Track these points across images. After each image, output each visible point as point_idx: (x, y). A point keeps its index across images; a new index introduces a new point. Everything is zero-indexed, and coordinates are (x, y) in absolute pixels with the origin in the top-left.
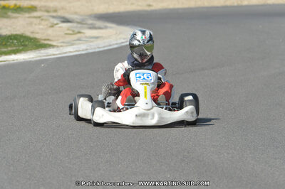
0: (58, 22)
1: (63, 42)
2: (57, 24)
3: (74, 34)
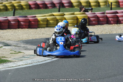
0: (2, 46)
1: (14, 59)
2: (2, 47)
3: (16, 53)
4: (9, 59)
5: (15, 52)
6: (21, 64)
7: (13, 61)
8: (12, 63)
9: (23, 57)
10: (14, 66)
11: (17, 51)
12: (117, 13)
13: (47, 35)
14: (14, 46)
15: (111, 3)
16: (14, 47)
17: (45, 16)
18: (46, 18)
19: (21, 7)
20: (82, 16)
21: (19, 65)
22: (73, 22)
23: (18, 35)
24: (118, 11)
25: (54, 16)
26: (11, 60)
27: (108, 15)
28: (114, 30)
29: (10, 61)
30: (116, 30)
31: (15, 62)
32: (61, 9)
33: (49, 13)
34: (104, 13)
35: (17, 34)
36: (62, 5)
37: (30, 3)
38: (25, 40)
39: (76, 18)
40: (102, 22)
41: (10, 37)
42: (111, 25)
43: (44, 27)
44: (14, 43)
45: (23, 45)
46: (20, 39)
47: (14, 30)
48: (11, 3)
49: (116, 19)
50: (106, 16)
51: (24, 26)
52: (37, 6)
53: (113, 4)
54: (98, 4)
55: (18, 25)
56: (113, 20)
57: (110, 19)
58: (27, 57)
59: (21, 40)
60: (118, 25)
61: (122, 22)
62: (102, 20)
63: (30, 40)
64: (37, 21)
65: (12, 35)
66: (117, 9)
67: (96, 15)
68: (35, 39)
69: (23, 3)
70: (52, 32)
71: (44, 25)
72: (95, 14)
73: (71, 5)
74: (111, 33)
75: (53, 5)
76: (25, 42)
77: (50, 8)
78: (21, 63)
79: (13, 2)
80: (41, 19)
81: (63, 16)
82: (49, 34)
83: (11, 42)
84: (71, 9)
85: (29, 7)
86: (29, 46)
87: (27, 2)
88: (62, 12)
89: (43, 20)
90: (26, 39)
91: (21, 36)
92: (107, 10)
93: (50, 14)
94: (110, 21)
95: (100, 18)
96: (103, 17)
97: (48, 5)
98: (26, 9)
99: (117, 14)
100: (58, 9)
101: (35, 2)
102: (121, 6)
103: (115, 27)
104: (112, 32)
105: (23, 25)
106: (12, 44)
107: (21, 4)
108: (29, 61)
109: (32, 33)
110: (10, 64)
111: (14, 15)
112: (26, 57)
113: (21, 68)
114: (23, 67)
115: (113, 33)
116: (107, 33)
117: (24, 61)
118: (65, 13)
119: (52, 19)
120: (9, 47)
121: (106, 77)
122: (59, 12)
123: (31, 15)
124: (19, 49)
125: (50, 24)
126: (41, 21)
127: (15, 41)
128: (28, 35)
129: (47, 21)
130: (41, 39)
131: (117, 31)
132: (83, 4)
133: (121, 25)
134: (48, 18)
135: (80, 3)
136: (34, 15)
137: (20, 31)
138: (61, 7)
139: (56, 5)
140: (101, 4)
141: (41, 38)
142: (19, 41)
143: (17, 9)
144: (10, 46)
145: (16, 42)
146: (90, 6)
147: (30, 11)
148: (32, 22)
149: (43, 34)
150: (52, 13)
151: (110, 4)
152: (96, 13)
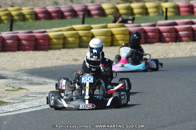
3: (16, 91)
4: (4, 100)
5: (13, 88)
6: (24, 107)
7: (10, 103)
8: (8, 106)
9: (26, 96)
10: (12, 110)
11: (17, 86)
12: (176, 24)
13: (64, 60)
14: (12, 78)
15: (166, 9)
16: (11, 81)
17: (61, 31)
18: (62, 34)
19: (23, 18)
20: (119, 31)
21: (19, 108)
22: (106, 39)
23: (18, 61)
24: (178, 21)
25: (74, 30)
26: (7, 101)
27: (162, 28)
28: (171, 52)
29: (6, 103)
30: (175, 51)
31: (14, 105)
32: (87, 20)
33: (66, 26)
34: (154, 25)
35: (16, 60)
36: (87, 13)
37: (37, 10)
38: (29, 70)
39: (110, 34)
40: (151, 40)
41: (5, 64)
42: (166, 44)
43: (59, 49)
44: (12, 73)
45: (25, 78)
46: (21, 68)
47: (11, 54)
48: (6, 10)
49: (173, 35)
50: (159, 29)
51: (27, 47)
52: (48, 15)
53: (169, 10)
54: (145, 11)
55: (18, 45)
56: (169, 36)
57: (165, 34)
58: (32, 97)
59: (23, 69)
60: (178, 43)
61: (183, 38)
62: (151, 36)
63: (37, 69)
64: (47, 38)
65: (8, 61)
66: (176, 19)
67: (143, 29)
68: (44, 68)
69: (25, 10)
70: (71, 55)
71: (59, 44)
72: (140, 26)
73: (102, 13)
74: (167, 57)
75: (74, 13)
76: (29, 73)
77: (68, 18)
78: (22, 106)
79: (10, 9)
80: (55, 35)
81: (90, 30)
82: (66, 59)
83: (7, 73)
84: (102, 19)
85: (36, 16)
86: (36, 79)
87: (33, 9)
88: (88, 23)
89: (58, 38)
90: (31, 68)
91: (23, 63)
92: (159, 20)
93: (69, 27)
94: (165, 38)
95: (149, 34)
96: (153, 31)
97: (66, 14)
98: (30, 20)
99: (176, 27)
100: (81, 20)
101: (45, 8)
102: (182, 14)
103: (173, 47)
104: (167, 54)
105: (25, 46)
106: (9, 75)
107: (22, 13)
108: (36, 103)
109: (40, 58)
110: (5, 108)
111: (11, 30)
112: (31, 95)
113: (23, 113)
114: (26, 112)
115: (170, 57)
116: (160, 56)
117: (27, 103)
118: (93, 26)
119: (72, 36)
120: (4, 80)
121: (158, 127)
122: (83, 23)
123: (37, 29)
124: (20, 83)
125: (69, 43)
126: (55, 39)
127: (12, 71)
128: (33, 61)
129: (65, 38)
130: (55, 67)
131: (176, 53)
132: (121, 11)
133: (182, 43)
134: (66, 33)
135: (117, 10)
136: (43, 30)
137: (20, 55)
138: (86, 16)
139: (79, 13)
140: (150, 10)
141: (54, 65)
142: (19, 71)
143: (16, 21)
144: (5, 78)
145: (15, 73)
146: (132, 14)
147: (37, 23)
148: (41, 41)
149: (57, 59)
150: (71, 25)
151: (164, 10)
152: (142, 25)
